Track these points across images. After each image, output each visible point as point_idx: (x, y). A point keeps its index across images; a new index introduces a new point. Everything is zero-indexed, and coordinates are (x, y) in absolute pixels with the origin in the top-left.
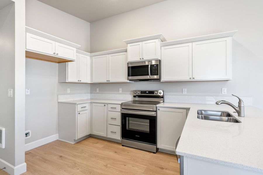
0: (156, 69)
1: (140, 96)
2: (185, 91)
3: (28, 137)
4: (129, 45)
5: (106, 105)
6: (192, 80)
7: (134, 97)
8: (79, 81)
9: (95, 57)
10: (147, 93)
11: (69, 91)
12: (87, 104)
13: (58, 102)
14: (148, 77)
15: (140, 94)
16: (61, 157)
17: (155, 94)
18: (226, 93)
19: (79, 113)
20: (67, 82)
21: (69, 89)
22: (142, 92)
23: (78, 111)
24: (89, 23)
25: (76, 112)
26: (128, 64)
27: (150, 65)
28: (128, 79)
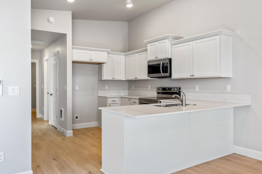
0: (166, 67)
1: (163, 93)
2: (197, 88)
3: (77, 120)
4: (148, 45)
5: (130, 99)
6: (192, 77)
7: (158, 93)
8: (113, 78)
9: (128, 56)
10: (167, 90)
11: (107, 87)
12: (118, 98)
13: (98, 96)
15: (161, 91)
16: (93, 134)
17: (172, 91)
18: (230, 91)
19: (110, 106)
20: (103, 80)
21: (107, 86)
22: (164, 89)
23: (109, 103)
24: (127, 22)
25: (108, 104)
26: (148, 62)
27: (161, 63)
28: (148, 76)
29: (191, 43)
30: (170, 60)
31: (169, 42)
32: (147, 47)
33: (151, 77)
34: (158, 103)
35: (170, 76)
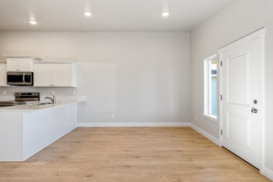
0: (29, 78)
1: (21, 97)
2: (54, 93)
4: (8, 59)
6: (52, 86)
7: (16, 97)
14: (23, 83)
15: (21, 95)
17: (32, 95)
18: (75, 94)
22: (22, 94)
26: (8, 73)
27: (24, 75)
28: (7, 84)
29: (51, 65)
30: (33, 73)
31: (32, 61)
32: (6, 60)
33: (10, 85)
34: (23, 104)
35: (33, 84)
